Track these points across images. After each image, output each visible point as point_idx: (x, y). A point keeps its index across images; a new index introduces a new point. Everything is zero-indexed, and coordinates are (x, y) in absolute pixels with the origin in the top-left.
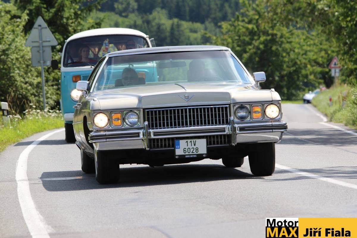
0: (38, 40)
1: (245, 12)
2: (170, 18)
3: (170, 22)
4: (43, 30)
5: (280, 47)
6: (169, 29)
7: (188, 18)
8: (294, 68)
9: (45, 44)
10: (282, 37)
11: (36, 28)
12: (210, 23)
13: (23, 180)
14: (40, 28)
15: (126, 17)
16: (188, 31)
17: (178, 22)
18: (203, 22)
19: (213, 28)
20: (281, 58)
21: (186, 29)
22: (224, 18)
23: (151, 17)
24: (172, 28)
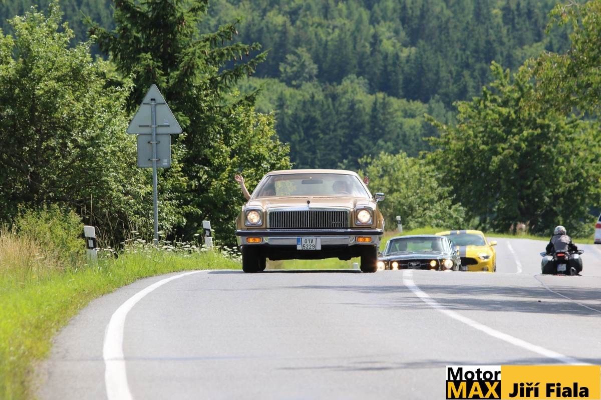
0: (149, 124)
1: (498, 87)
2: (372, 91)
3: (372, 98)
4: (158, 107)
5: (554, 147)
6: (368, 110)
7: (401, 92)
8: (577, 183)
9: (160, 130)
10: (557, 130)
11: (148, 104)
12: (438, 101)
13: (116, 359)
14: (153, 103)
15: (298, 87)
16: (399, 113)
17: (384, 99)
18: (425, 101)
19: (443, 111)
20: (556, 166)
21: (396, 111)
22: (462, 95)
23: (339, 89)
24: (374, 109)
